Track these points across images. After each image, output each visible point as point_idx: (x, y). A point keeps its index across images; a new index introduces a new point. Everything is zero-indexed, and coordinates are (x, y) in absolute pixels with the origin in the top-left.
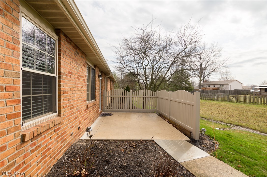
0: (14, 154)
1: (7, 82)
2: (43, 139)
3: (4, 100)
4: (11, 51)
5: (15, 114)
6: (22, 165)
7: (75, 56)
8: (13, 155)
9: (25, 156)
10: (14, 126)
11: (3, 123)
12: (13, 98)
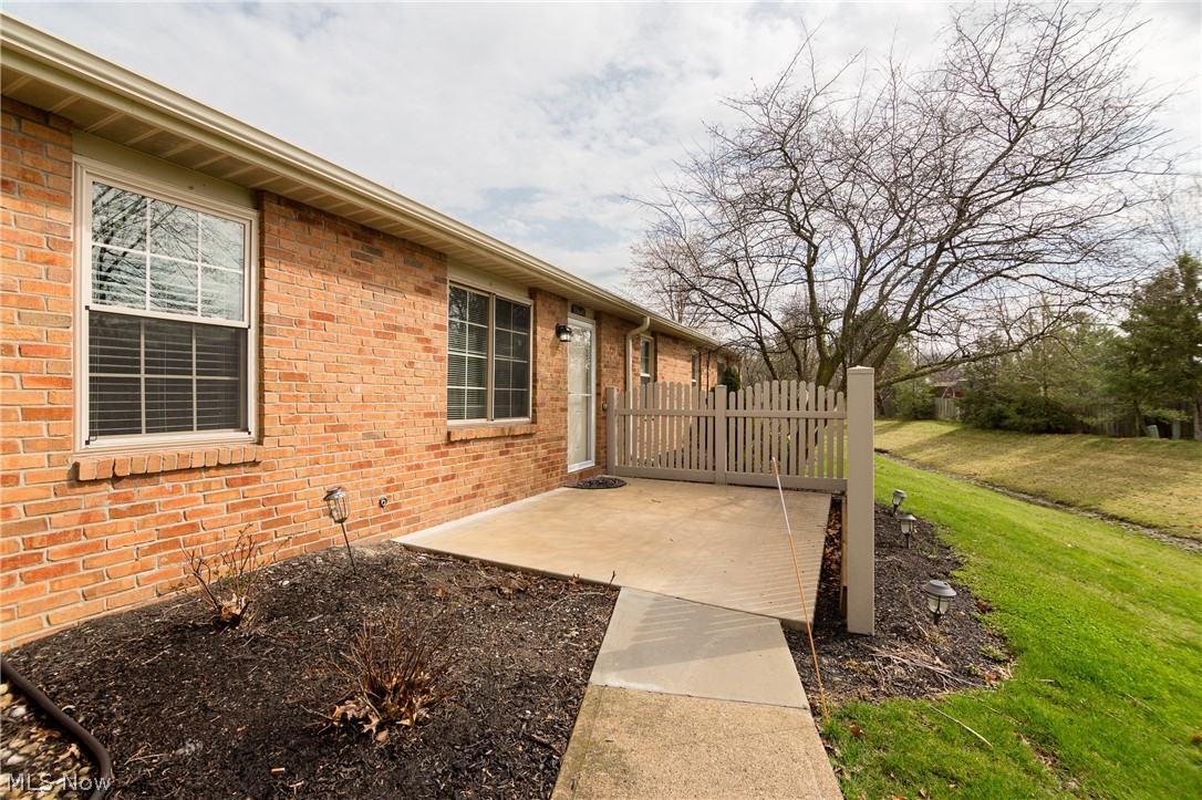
0: (46, 503)
1: (25, 337)
2: (162, 492)
3: (17, 376)
4: (42, 267)
5: (51, 410)
6: (74, 536)
7: (356, 263)
8: (41, 504)
9: (86, 518)
10: (46, 436)
11: (9, 424)
12: (45, 372)
